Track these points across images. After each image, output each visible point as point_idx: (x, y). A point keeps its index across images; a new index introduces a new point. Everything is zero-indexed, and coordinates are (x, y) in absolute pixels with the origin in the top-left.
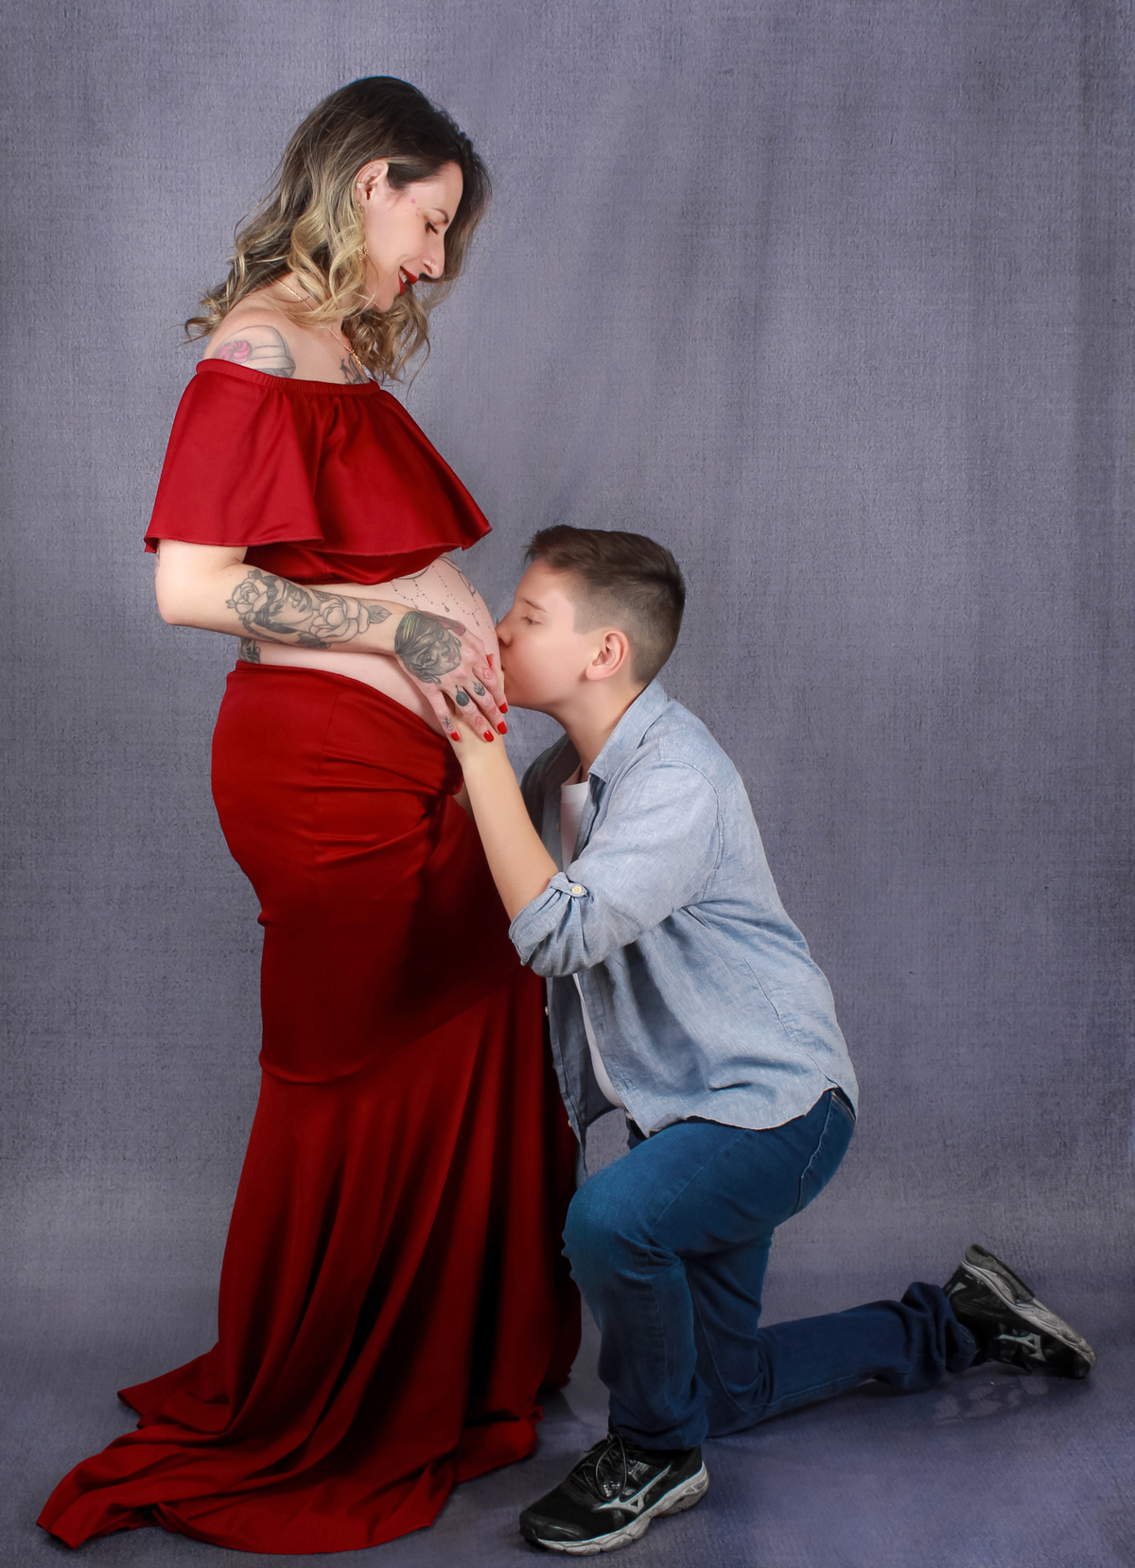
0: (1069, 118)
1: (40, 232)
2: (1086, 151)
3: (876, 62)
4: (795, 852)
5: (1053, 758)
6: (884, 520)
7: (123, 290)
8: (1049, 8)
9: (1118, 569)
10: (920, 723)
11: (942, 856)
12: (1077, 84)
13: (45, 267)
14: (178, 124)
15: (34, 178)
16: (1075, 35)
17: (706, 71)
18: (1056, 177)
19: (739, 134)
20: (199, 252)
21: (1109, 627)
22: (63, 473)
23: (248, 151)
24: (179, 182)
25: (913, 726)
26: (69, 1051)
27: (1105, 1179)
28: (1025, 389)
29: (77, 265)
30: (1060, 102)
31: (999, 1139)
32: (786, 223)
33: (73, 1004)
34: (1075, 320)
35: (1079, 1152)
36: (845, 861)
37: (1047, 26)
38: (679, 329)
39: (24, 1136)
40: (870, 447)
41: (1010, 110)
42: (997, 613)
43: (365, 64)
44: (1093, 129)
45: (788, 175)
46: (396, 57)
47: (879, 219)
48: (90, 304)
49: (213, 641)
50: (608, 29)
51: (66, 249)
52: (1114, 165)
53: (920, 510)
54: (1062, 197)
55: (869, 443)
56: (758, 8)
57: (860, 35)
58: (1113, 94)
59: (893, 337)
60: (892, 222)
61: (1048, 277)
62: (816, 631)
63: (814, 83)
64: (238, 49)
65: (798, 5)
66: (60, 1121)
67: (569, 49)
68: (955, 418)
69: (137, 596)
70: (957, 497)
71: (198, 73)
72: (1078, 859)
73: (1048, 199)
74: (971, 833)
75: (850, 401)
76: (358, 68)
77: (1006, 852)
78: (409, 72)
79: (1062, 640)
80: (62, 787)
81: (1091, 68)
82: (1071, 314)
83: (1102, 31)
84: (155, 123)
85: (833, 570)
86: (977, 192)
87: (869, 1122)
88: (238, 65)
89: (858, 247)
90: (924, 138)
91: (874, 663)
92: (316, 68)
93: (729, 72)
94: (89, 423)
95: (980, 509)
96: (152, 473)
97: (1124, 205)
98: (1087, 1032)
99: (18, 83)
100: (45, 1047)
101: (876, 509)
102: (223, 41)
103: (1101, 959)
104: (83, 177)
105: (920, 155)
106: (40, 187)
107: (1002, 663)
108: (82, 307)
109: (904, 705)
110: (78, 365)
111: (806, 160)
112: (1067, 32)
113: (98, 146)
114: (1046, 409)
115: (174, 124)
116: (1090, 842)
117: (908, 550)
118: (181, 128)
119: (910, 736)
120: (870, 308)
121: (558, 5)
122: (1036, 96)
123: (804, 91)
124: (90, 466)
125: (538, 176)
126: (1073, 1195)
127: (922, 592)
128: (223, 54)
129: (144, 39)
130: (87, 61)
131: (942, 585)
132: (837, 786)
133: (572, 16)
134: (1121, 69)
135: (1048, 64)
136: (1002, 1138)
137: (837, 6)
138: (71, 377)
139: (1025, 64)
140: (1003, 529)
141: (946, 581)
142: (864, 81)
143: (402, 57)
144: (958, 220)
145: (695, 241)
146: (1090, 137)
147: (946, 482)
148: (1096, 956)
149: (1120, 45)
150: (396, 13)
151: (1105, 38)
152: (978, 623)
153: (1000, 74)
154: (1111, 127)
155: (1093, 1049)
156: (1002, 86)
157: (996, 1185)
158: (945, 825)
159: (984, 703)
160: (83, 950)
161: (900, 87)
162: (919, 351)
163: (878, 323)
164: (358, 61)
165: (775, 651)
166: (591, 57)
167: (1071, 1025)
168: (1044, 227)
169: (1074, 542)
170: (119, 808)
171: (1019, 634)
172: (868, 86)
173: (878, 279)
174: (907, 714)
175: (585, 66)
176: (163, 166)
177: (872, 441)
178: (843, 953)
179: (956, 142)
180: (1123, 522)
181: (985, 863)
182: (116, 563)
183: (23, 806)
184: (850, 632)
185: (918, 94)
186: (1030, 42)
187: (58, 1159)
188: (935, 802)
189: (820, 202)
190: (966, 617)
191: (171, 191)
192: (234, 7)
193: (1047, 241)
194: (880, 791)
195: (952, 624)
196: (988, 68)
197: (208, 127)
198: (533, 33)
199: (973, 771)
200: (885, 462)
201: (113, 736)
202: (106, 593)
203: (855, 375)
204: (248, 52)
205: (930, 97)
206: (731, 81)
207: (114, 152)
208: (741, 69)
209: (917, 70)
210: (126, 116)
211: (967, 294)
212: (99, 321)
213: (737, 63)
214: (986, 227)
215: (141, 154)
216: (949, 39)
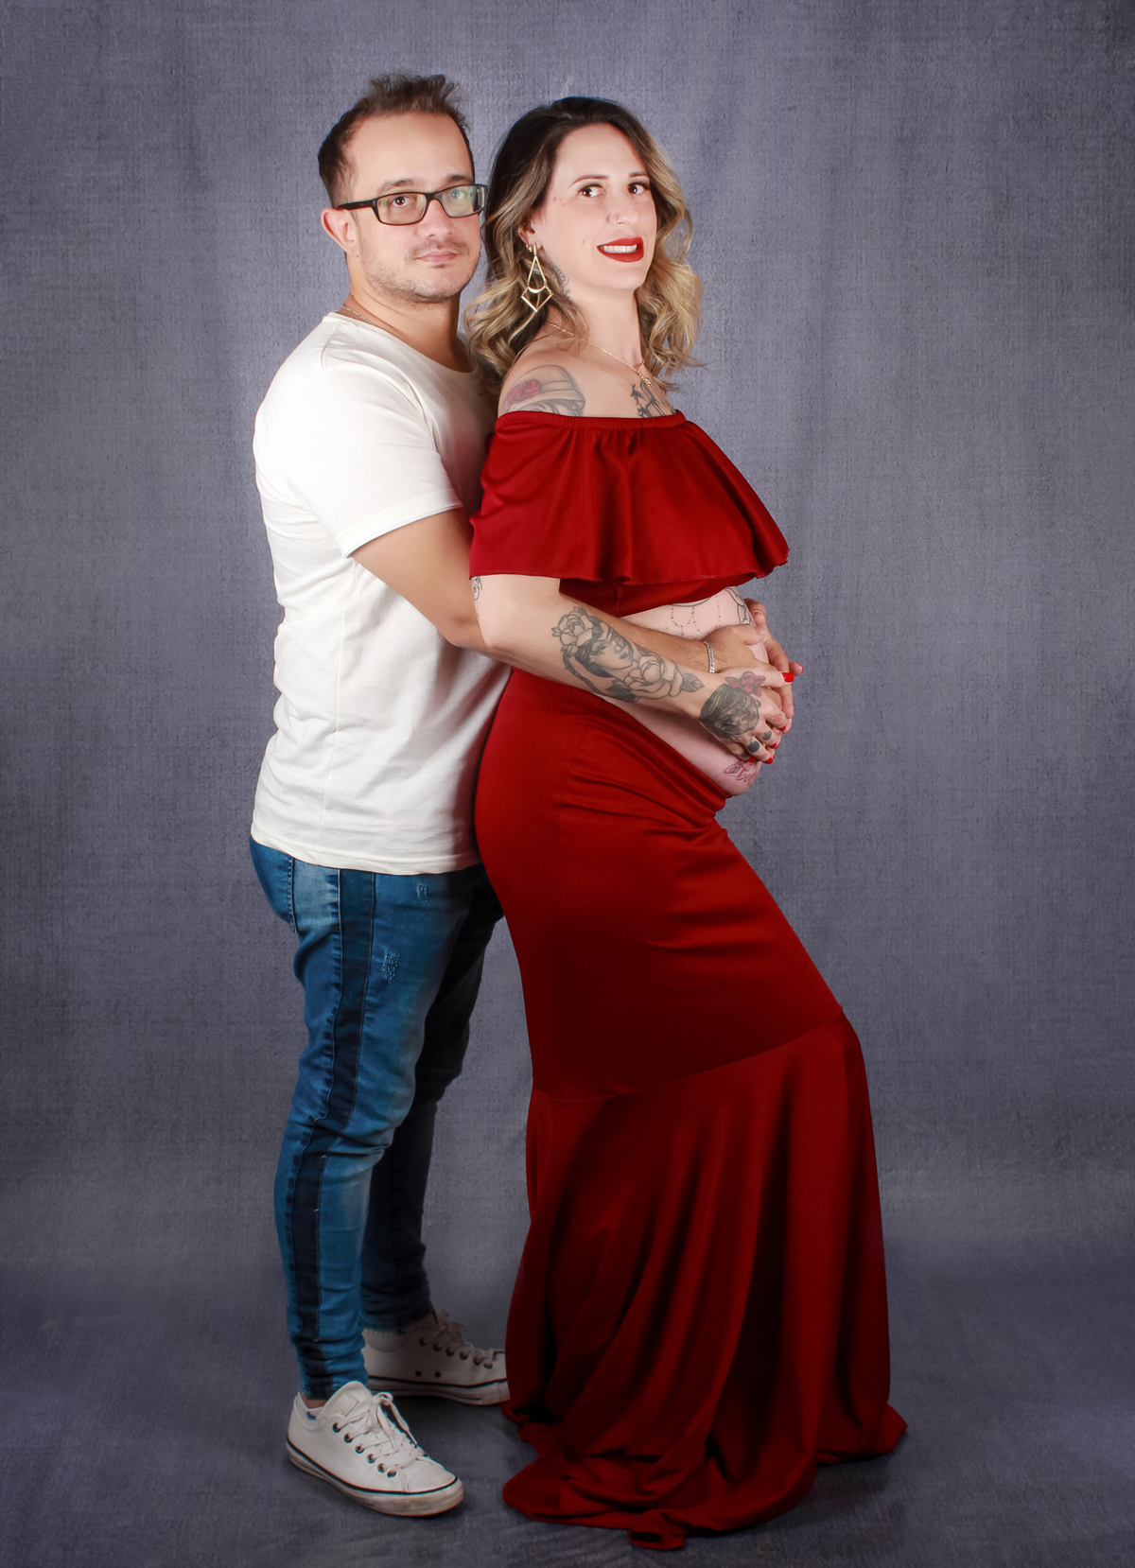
1: (150, 273)
3: (930, 97)
4: (870, 840)
6: (947, 525)
7: (228, 325)
8: (1092, 42)
10: (987, 716)
13: (155, 305)
15: (144, 223)
16: (1117, 67)
17: (770, 108)
18: (1103, 199)
19: (803, 166)
20: (298, 288)
22: (175, 497)
24: (279, 223)
25: (980, 719)
26: (187, 1039)
28: (1079, 398)
29: (184, 302)
30: (1105, 129)
31: (1070, 1111)
32: (849, 248)
33: (190, 994)
37: (1090, 59)
38: (751, 350)
40: (933, 457)
41: (1058, 138)
42: (1058, 611)
45: (850, 203)
46: (480, 102)
47: (936, 243)
53: (982, 515)
54: (1109, 218)
55: (932, 452)
56: (818, 48)
57: (914, 72)
59: (953, 353)
60: (949, 245)
61: (1098, 292)
62: (886, 631)
63: (872, 117)
65: (856, 46)
66: (179, 1105)
67: (641, 91)
68: (1013, 427)
69: (245, 610)
70: (1017, 502)
73: (1096, 220)
74: (1037, 819)
75: (913, 413)
78: (493, 116)
80: (177, 791)
84: (256, 169)
85: (900, 573)
86: (1029, 215)
87: (945, 1096)
89: (917, 269)
90: (977, 166)
91: (941, 660)
93: (793, 108)
94: (198, 449)
95: (1039, 513)
99: (128, 135)
100: (164, 1035)
101: (941, 515)
104: (189, 221)
105: (974, 181)
106: (150, 231)
107: (1063, 658)
108: (190, 341)
109: (970, 700)
110: (187, 396)
111: (867, 189)
112: (1110, 64)
113: (203, 192)
114: (1099, 417)
115: (274, 170)
117: (972, 553)
118: (279, 173)
119: (977, 728)
120: (930, 327)
122: (1082, 124)
123: (863, 125)
124: (199, 490)
127: (985, 592)
129: (244, 92)
130: (192, 114)
131: (1005, 586)
132: (909, 777)
135: (1092, 94)
136: (1072, 1109)
137: (892, 45)
138: (180, 407)
139: (1071, 94)
140: (1061, 531)
141: (1008, 581)
142: (919, 114)
144: (1012, 243)
145: (764, 267)
147: (1006, 488)
150: (479, 62)
152: (1039, 621)
153: (1048, 105)
156: (1050, 115)
157: (1068, 1155)
158: (1012, 812)
159: (1047, 696)
160: (199, 944)
161: (953, 119)
162: (977, 365)
163: (938, 340)
165: (847, 651)
166: (663, 99)
168: (1093, 246)
170: (230, 809)
171: (1079, 630)
172: (923, 119)
173: (937, 299)
174: (974, 708)
176: (264, 209)
177: (935, 451)
178: (918, 936)
179: (1008, 169)
181: (1051, 848)
182: (224, 579)
183: (141, 809)
184: (918, 632)
185: (970, 125)
186: (1075, 74)
187: (178, 1141)
188: (1002, 790)
189: (880, 228)
190: (1028, 615)
191: (271, 232)
192: (328, 61)
193: (1096, 259)
194: (950, 781)
195: (1015, 622)
196: (1036, 99)
197: (306, 171)
198: (608, 78)
199: (1038, 761)
200: (947, 470)
201: (223, 742)
202: (216, 608)
203: (918, 389)
204: (341, 101)
205: (982, 128)
206: (795, 117)
207: (218, 197)
208: (803, 106)
209: (969, 103)
210: (229, 164)
211: (1022, 311)
212: (206, 354)
213: (800, 100)
214: (1038, 248)
215: (243, 199)
216: (998, 73)
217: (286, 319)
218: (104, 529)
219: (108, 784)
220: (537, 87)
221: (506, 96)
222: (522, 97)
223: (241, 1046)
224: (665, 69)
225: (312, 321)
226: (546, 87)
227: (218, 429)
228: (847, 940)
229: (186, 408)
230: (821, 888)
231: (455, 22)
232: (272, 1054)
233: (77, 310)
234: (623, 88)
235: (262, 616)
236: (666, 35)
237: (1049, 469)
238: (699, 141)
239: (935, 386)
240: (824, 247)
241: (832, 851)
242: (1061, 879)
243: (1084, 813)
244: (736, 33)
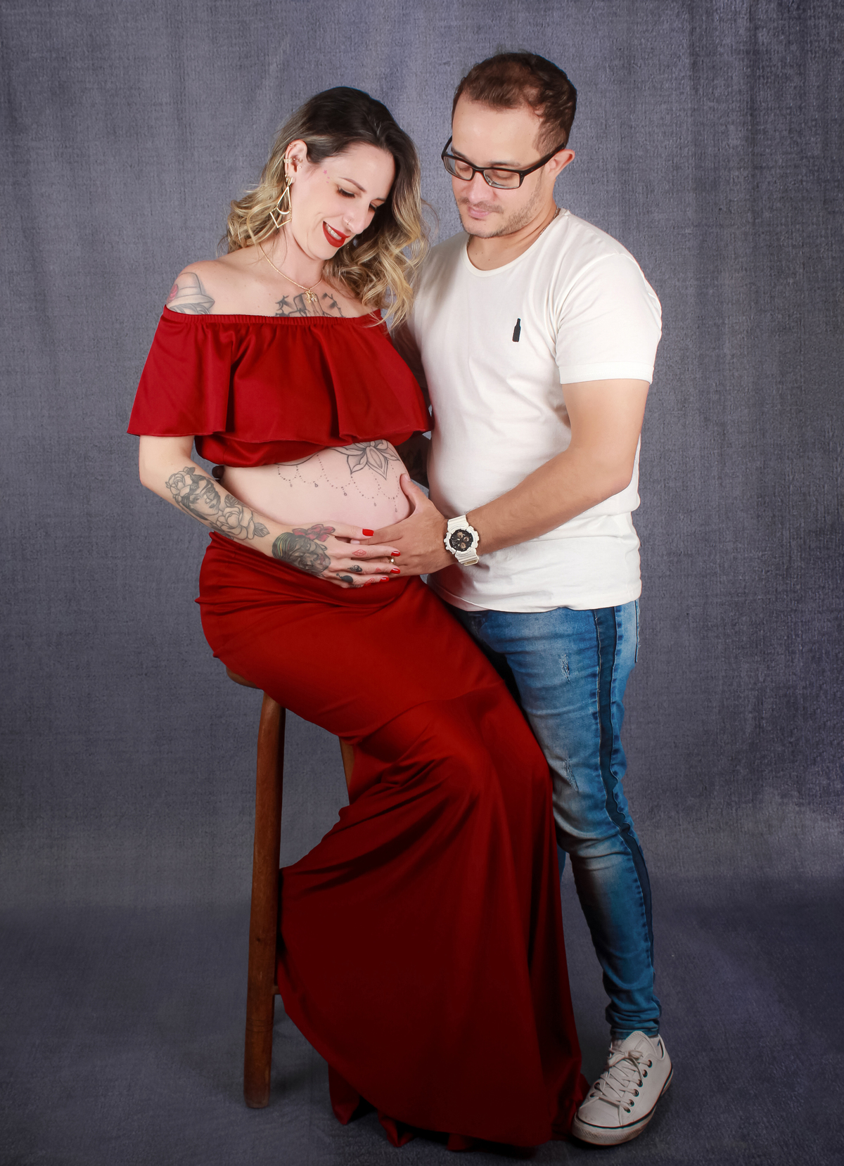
0: (684, 84)
2: (696, 107)
5: (689, 525)
7: (41, 231)
8: (667, 10)
9: (730, 394)
12: (688, 61)
14: (73, 117)
16: (685, 27)
17: (431, 63)
18: (676, 125)
21: (724, 434)
22: (6, 357)
23: (121, 133)
24: (75, 156)
26: (27, 746)
27: (734, 811)
28: (660, 272)
30: (677, 74)
31: (660, 786)
33: (28, 714)
34: (693, 223)
35: (715, 793)
37: (665, 22)
41: (642, 81)
43: (198, 69)
44: (701, 92)
46: (219, 64)
48: (19, 242)
49: (112, 466)
50: (363, 38)
52: (716, 115)
54: (680, 139)
56: (465, 18)
58: (714, 67)
61: (673, 194)
64: (111, 64)
65: (493, 16)
66: (22, 793)
67: (336, 53)
69: (59, 438)
71: (85, 81)
72: (709, 593)
73: (671, 141)
78: (228, 74)
79: (692, 444)
81: (698, 49)
82: (690, 220)
83: (704, 23)
84: (57, 117)
86: (622, 138)
88: (112, 75)
90: (583, 103)
93: (447, 63)
94: (21, 322)
96: (66, 354)
97: (724, 143)
98: (719, 710)
102: (101, 59)
103: (727, 661)
104: (10, 156)
108: (13, 244)
112: (680, 26)
113: (19, 134)
114: (675, 286)
115: (71, 117)
116: (717, 582)
118: (75, 119)
121: (327, 23)
122: (660, 70)
124: (23, 352)
126: (712, 823)
128: (101, 68)
129: (47, 60)
130: (10, 77)
133: (337, 30)
134: (719, 49)
135: (667, 48)
136: (662, 785)
137: (519, 15)
138: (8, 292)
139: (652, 48)
143: (223, 63)
144: (609, 158)
145: (428, 181)
146: (699, 97)
148: (723, 659)
149: (717, 33)
150: (218, 34)
151: (706, 29)
153: (635, 57)
154: (713, 90)
155: (724, 723)
156: (636, 64)
157: (659, 818)
160: (34, 678)
164: (193, 68)
166: (352, 58)
167: (708, 707)
168: (669, 161)
169: (698, 376)
170: (53, 581)
171: (662, 441)
176: (64, 146)
179: (606, 105)
180: (731, 361)
182: (44, 416)
186: (654, 33)
187: (22, 818)
191: (70, 163)
192: (107, 35)
193: (671, 170)
196: (626, 52)
197: (94, 118)
198: (311, 43)
201: (47, 533)
202: (39, 437)
204: (118, 65)
205: (586, 76)
206: (449, 70)
207: (30, 137)
208: (455, 61)
209: (577, 56)
210: (37, 113)
211: (617, 209)
212: (25, 253)
213: (452, 57)
214: (628, 162)
215: (48, 138)
216: (597, 33)
217: (82, 227)
220: (260, 52)
221: (238, 59)
222: (249, 59)
223: (66, 750)
224: (353, 36)
225: (101, 227)
226: (266, 51)
227: (36, 307)
231: (199, 5)
232: (88, 755)
234: (323, 50)
235: (72, 442)
236: (353, 11)
238: (379, 88)
243: (668, 573)
244: (404, 8)
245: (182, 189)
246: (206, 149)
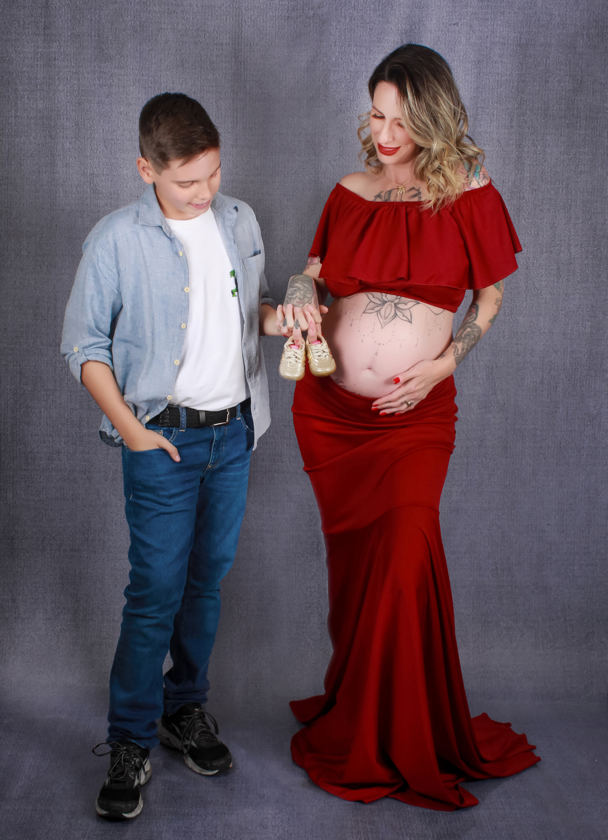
1: (73, 110)
3: (538, 20)
4: (486, 457)
6: (538, 274)
7: (118, 142)
10: (556, 387)
11: (567, 461)
13: (75, 129)
14: (150, 51)
15: (70, 80)
17: (443, 23)
19: (461, 59)
23: (188, 65)
24: (150, 82)
25: (552, 388)
26: (84, 561)
29: (93, 128)
32: (487, 109)
33: (86, 535)
36: (513, 463)
39: (59, 607)
40: (531, 234)
42: (600, 327)
43: (253, 18)
45: (488, 82)
46: (271, 14)
47: (538, 107)
51: (87, 120)
53: (558, 269)
55: (531, 231)
57: (529, 5)
59: (545, 173)
60: (546, 108)
62: (500, 335)
63: (503, 31)
64: (183, 9)
66: (78, 599)
67: (367, 11)
68: (579, 218)
70: (579, 262)
71: (161, 22)
74: (583, 448)
75: (521, 208)
76: (250, 20)
77: (602, 459)
78: (278, 23)
80: (81, 416)
84: (137, 50)
85: (509, 302)
86: (593, 93)
87: (523, 606)
88: (183, 18)
89: (526, 122)
90: (564, 62)
91: (531, 354)
92: (226, 20)
93: (456, 24)
95: (592, 269)
99: (61, 28)
100: (71, 558)
101: (534, 268)
102: (175, 5)
104: (97, 80)
105: (562, 71)
106: (73, 85)
107: (602, 354)
108: (95, 151)
109: (547, 377)
110: (92, 184)
111: (499, 74)
113: (105, 63)
115: (147, 51)
117: (552, 291)
118: (151, 53)
120: (532, 157)
123: (498, 35)
125: (349, 81)
127: (558, 314)
128: (174, 12)
129: (131, 4)
130: (100, 15)
131: (570, 311)
132: (509, 421)
136: (597, 616)
138: (89, 190)
140: (604, 280)
141: (572, 308)
142: (531, 30)
143: (274, 14)
144: (582, 108)
147: (573, 254)
152: (589, 332)
157: (593, 642)
158: (569, 443)
159: (592, 376)
160: (92, 506)
161: (551, 34)
162: (559, 181)
163: (537, 165)
164: (250, 16)
166: (379, 16)
172: (533, 33)
173: (537, 140)
174: (549, 382)
175: (376, 20)
176: (141, 74)
177: (533, 230)
178: (511, 513)
179: (582, 65)
181: (590, 465)
183: (60, 426)
184: (518, 336)
185: (561, 38)
187: (77, 620)
188: (564, 431)
189: (505, 97)
190: (583, 329)
194: (533, 424)
195: (575, 333)
196: (600, 24)
197: (166, 52)
199: (585, 414)
200: (539, 242)
203: (524, 194)
204: (188, 11)
205: (568, 40)
206: (457, 29)
207: (114, 66)
208: (462, 23)
209: (561, 24)
210: (121, 46)
211: (587, 150)
212: (105, 159)
213: (461, 19)
214: (597, 112)
215: (129, 67)
216: (579, 7)
218: (42, 261)
219: (41, 411)
221: (286, 11)
222: (296, 12)
223: (115, 566)
227: (111, 204)
228: (470, 515)
229: (92, 191)
230: (457, 484)
233: (29, 131)
234: (356, 8)
237: (599, 243)
238: (400, 41)
239: (534, 192)
240: (472, 107)
241: (465, 463)
242: (595, 483)
245: (235, 114)
246: (256, 83)
